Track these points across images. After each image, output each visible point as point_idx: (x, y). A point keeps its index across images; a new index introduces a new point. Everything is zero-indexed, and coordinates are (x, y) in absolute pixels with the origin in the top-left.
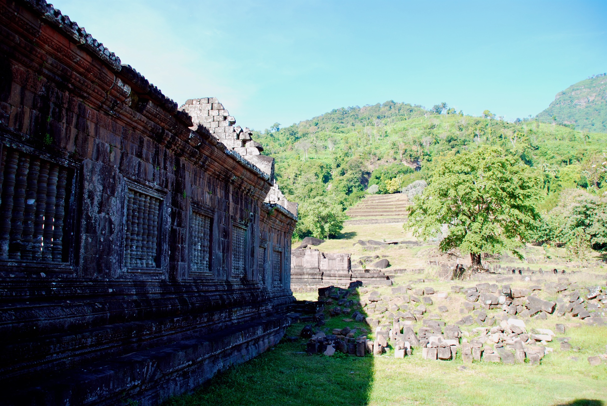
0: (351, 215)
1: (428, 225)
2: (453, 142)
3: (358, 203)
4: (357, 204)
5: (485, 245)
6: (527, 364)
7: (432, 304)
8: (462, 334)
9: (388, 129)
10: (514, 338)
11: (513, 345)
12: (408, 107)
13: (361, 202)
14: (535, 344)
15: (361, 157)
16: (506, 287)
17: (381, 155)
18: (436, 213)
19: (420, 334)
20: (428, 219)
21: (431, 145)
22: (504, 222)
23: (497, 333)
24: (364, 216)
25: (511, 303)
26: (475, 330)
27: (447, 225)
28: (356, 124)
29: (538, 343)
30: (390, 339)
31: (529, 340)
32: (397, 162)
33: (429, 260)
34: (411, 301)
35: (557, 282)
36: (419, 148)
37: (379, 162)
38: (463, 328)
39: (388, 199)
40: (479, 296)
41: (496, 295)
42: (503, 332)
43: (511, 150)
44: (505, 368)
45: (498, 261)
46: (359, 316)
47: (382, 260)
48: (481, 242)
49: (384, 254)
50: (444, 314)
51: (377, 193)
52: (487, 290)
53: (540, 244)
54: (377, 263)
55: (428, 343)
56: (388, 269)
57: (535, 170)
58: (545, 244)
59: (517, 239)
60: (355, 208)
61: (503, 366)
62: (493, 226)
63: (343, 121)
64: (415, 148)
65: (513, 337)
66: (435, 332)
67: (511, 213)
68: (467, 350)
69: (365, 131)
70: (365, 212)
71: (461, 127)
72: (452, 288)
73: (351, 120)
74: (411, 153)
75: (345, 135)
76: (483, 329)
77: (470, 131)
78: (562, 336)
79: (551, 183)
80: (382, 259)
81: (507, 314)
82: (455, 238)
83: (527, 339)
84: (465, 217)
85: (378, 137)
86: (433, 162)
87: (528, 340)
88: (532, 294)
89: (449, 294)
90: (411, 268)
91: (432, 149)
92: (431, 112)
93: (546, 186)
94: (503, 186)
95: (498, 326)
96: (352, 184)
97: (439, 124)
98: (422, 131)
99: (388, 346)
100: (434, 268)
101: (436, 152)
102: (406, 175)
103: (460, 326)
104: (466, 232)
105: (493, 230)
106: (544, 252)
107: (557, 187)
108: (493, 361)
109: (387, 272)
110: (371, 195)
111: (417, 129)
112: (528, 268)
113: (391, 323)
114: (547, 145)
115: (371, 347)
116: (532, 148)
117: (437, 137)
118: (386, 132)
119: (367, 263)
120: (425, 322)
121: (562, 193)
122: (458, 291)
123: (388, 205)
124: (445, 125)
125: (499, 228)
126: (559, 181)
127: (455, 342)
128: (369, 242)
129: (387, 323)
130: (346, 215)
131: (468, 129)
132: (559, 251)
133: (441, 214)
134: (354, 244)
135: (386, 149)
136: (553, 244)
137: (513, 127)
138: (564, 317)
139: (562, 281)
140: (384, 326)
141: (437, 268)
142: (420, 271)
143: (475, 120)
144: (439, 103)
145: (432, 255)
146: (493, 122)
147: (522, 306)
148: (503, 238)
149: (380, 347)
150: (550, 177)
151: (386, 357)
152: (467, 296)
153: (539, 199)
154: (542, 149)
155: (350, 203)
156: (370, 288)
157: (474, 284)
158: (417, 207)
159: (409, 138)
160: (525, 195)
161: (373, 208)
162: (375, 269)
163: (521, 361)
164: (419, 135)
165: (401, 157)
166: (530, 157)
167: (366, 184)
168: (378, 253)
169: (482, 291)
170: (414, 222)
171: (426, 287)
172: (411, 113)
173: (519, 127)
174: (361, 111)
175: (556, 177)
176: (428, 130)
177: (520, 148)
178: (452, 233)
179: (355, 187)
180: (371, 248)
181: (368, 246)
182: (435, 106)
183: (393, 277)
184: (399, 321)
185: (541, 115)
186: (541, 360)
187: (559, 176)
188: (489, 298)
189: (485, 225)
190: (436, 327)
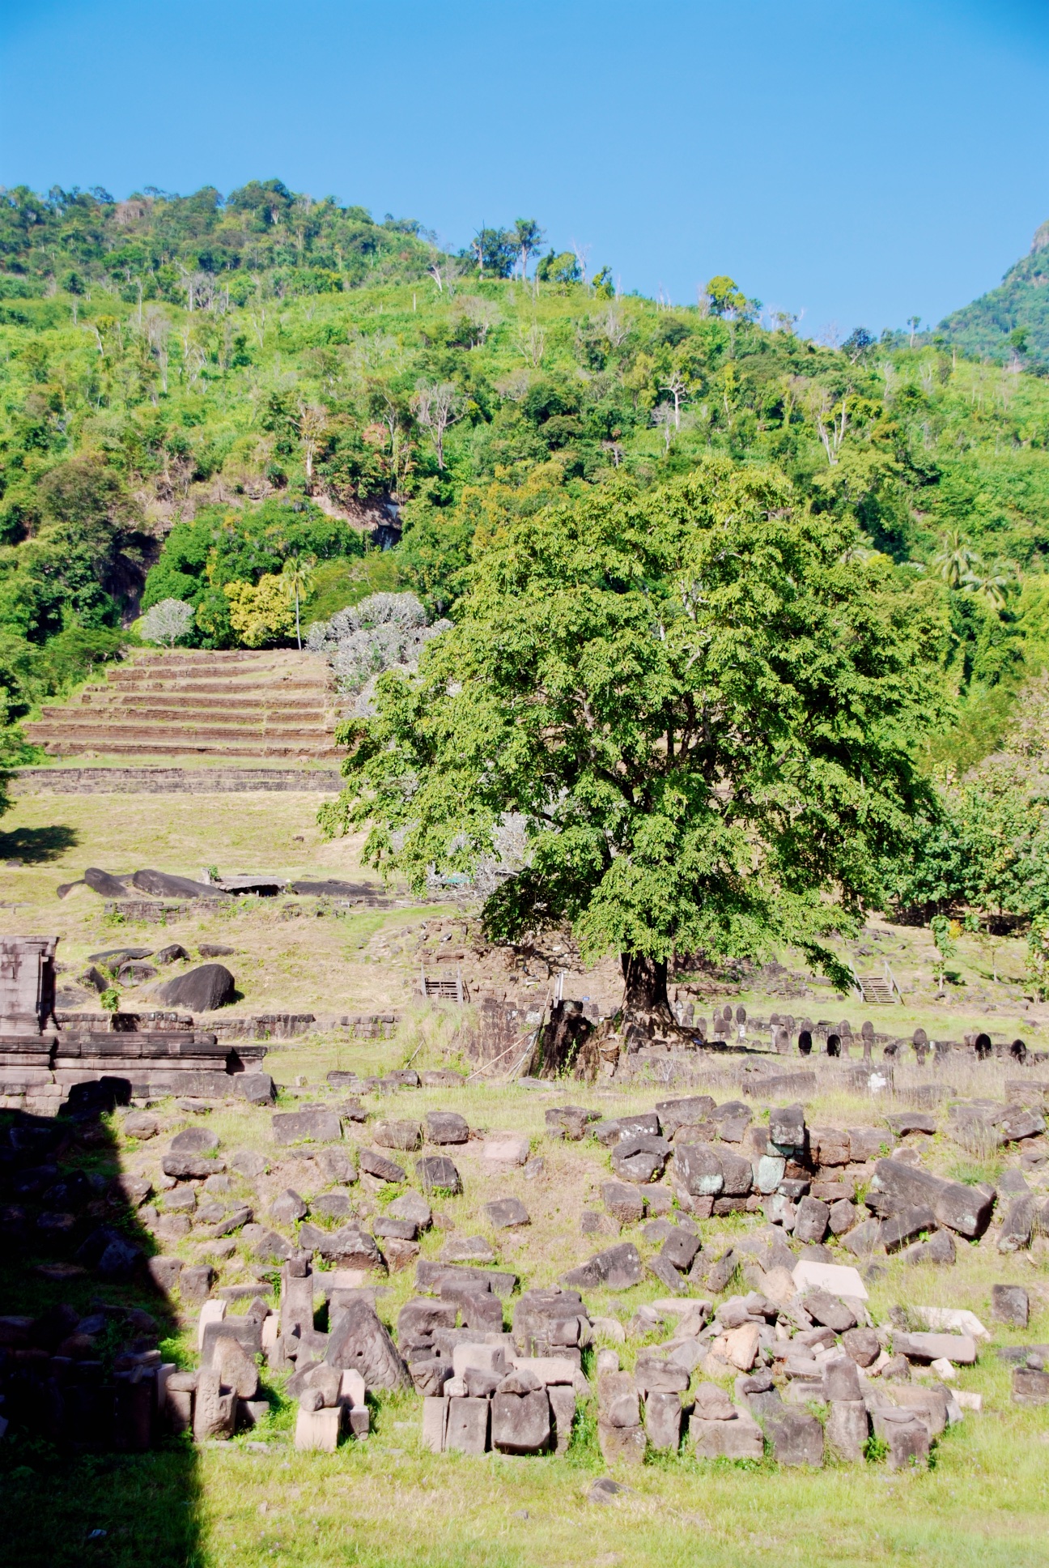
0: (53, 742)
1: (437, 814)
2: (555, 422)
3: (87, 684)
4: (81, 689)
5: (688, 917)
6: (875, 1466)
7: (458, 1190)
8: (595, 1331)
9: (254, 324)
10: (819, 1347)
11: (817, 1380)
12: (358, 226)
13: (101, 683)
14: (907, 1374)
15: (113, 455)
16: (787, 1118)
17: (209, 456)
18: (476, 760)
19: (404, 1334)
20: (439, 787)
21: (456, 428)
22: (775, 817)
23: (746, 1327)
24: (116, 750)
25: (806, 1191)
26: (649, 1312)
27: (522, 818)
28: (92, 286)
29: (919, 1371)
30: (265, 1357)
31: (884, 1358)
32: (288, 496)
33: (421, 976)
34: (364, 1177)
35: (1002, 1101)
36: (397, 437)
37: (199, 488)
38: (599, 1301)
39: (235, 672)
40: (668, 1157)
41: (743, 1150)
42: (771, 1319)
43: (817, 480)
44: (784, 1486)
45: (733, 986)
46: (117, 1246)
47: (201, 971)
48: (672, 909)
49: (212, 943)
50: (514, 1237)
51: (183, 641)
52: (705, 1129)
53: (917, 916)
54: (177, 982)
55: (450, 1374)
56: (228, 1012)
57: (917, 577)
58: (939, 920)
59: (830, 895)
60: (71, 707)
61: (775, 1477)
62: (728, 833)
63: (21, 260)
64: (376, 434)
65: (814, 1343)
66: (474, 1319)
67: (811, 776)
68: (621, 1404)
69: (137, 326)
70: (123, 731)
71: (601, 350)
72: (550, 1115)
73: (67, 264)
74: (358, 457)
75: (31, 335)
76: (688, 1306)
77: (638, 373)
78: (1016, 1340)
79: (982, 641)
80: (198, 962)
81: (787, 1239)
82: (557, 882)
83: (872, 1352)
84: (604, 788)
85: (201, 365)
86: (459, 513)
87: (877, 1355)
88: (897, 1151)
89: (535, 1144)
90: (339, 1012)
91: (459, 446)
92: (466, 264)
93: (960, 656)
94: (783, 655)
95: (752, 1294)
96: (59, 586)
97: (496, 326)
98: (415, 355)
99: (263, 1393)
100: (445, 1014)
101: (476, 461)
102: (326, 564)
103: (581, 1291)
104: (608, 861)
105: (727, 854)
106: (936, 954)
107: (1004, 661)
108: (734, 1456)
109: (221, 1026)
110: (153, 652)
111: (392, 342)
112: (868, 1026)
113: (271, 1282)
114: (975, 467)
115: (182, 1400)
116: (913, 476)
117: (482, 389)
118: (241, 342)
119: (128, 981)
120: (424, 1274)
121: (1024, 689)
122: (576, 1131)
123: (233, 704)
124: (528, 333)
125: (755, 842)
126: (1015, 633)
127: (566, 1367)
128: (138, 878)
129: (252, 1283)
130: (28, 741)
131: (633, 363)
132: (998, 951)
133: (499, 769)
134: (64, 889)
135: (239, 426)
136: (975, 920)
137: (838, 368)
138: (1029, 1256)
139: (1021, 1098)
140: (238, 1296)
141: (462, 1015)
142: (380, 1026)
143: (664, 323)
144: (507, 224)
145: (439, 953)
146: (746, 337)
147: (854, 1201)
148: (767, 889)
149: (229, 1398)
150: (977, 614)
151: (256, 1445)
152: (616, 1154)
153: (933, 719)
154: (955, 483)
155: (45, 682)
156: (169, 1113)
157: (644, 1102)
158: (389, 726)
159: (350, 380)
160: (878, 698)
161: (163, 715)
162: (165, 1010)
163: (850, 1452)
164: (398, 371)
165: (310, 472)
166: (899, 515)
167: (132, 593)
168: (179, 933)
169: (681, 1134)
170: (370, 795)
171: (431, 1109)
172: (369, 259)
173: (861, 372)
174: (120, 219)
175: (1005, 617)
176: (443, 353)
177: (860, 471)
178: (545, 856)
179: (75, 604)
180: (146, 908)
181: (134, 898)
182: (483, 234)
183: (258, 1053)
184: (308, 1272)
185: (964, 321)
186: (934, 1445)
187: (1017, 612)
188: (711, 1164)
189: (694, 827)
190: (477, 1298)
